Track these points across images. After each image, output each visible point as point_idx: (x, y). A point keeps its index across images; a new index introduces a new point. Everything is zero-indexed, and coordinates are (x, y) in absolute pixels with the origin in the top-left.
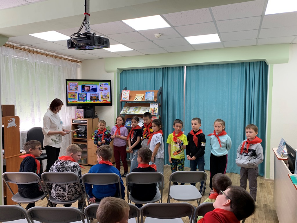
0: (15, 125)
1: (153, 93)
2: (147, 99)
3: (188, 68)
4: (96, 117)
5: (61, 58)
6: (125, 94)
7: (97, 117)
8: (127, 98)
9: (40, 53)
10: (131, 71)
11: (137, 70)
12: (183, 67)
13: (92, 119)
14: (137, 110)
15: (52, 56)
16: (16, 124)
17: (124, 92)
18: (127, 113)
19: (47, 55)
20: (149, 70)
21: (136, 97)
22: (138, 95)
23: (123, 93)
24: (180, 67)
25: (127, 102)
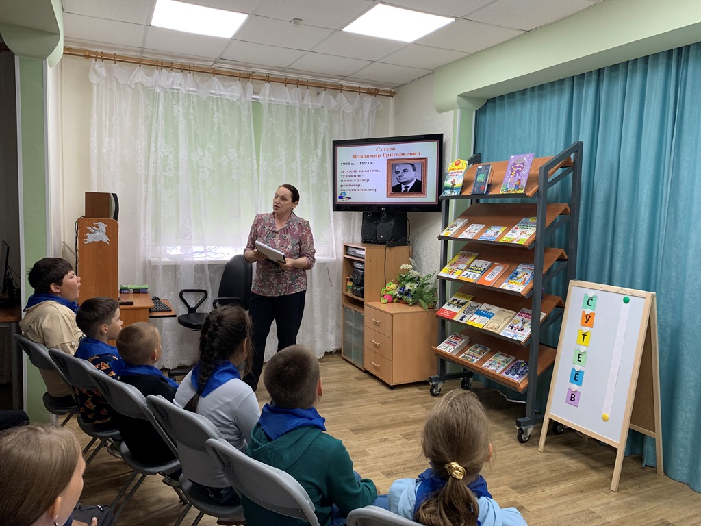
0: (105, 239)
10: (507, 100)
11: (523, 92)
13: (384, 246)
16: (109, 238)
25: (482, 201)
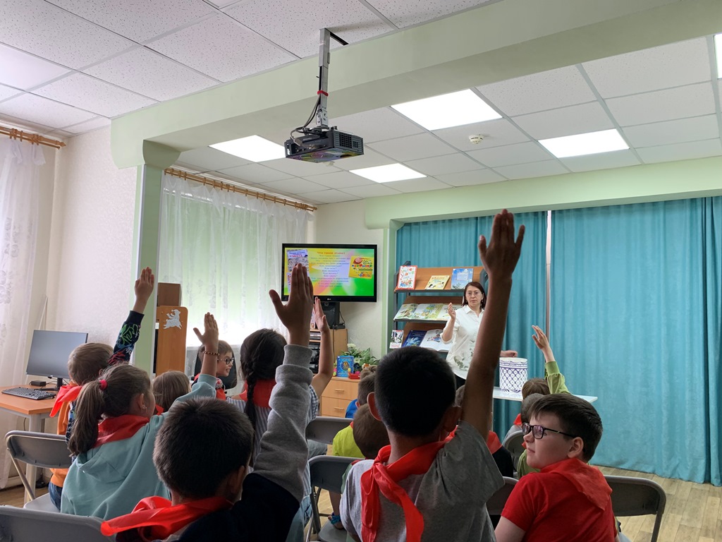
0: (179, 324)
1: (471, 272)
2: (455, 285)
3: (556, 214)
4: (342, 326)
5: (275, 199)
6: (407, 274)
7: (344, 327)
8: (410, 283)
9: (235, 189)
10: (422, 226)
11: (436, 222)
12: (544, 214)
14: (434, 312)
15: (258, 195)
16: (181, 323)
17: (403, 269)
18: (410, 319)
19: (247, 192)
20: (464, 222)
21: (431, 281)
22: (437, 277)
23: (401, 273)
24: (536, 214)
25: (412, 294)
